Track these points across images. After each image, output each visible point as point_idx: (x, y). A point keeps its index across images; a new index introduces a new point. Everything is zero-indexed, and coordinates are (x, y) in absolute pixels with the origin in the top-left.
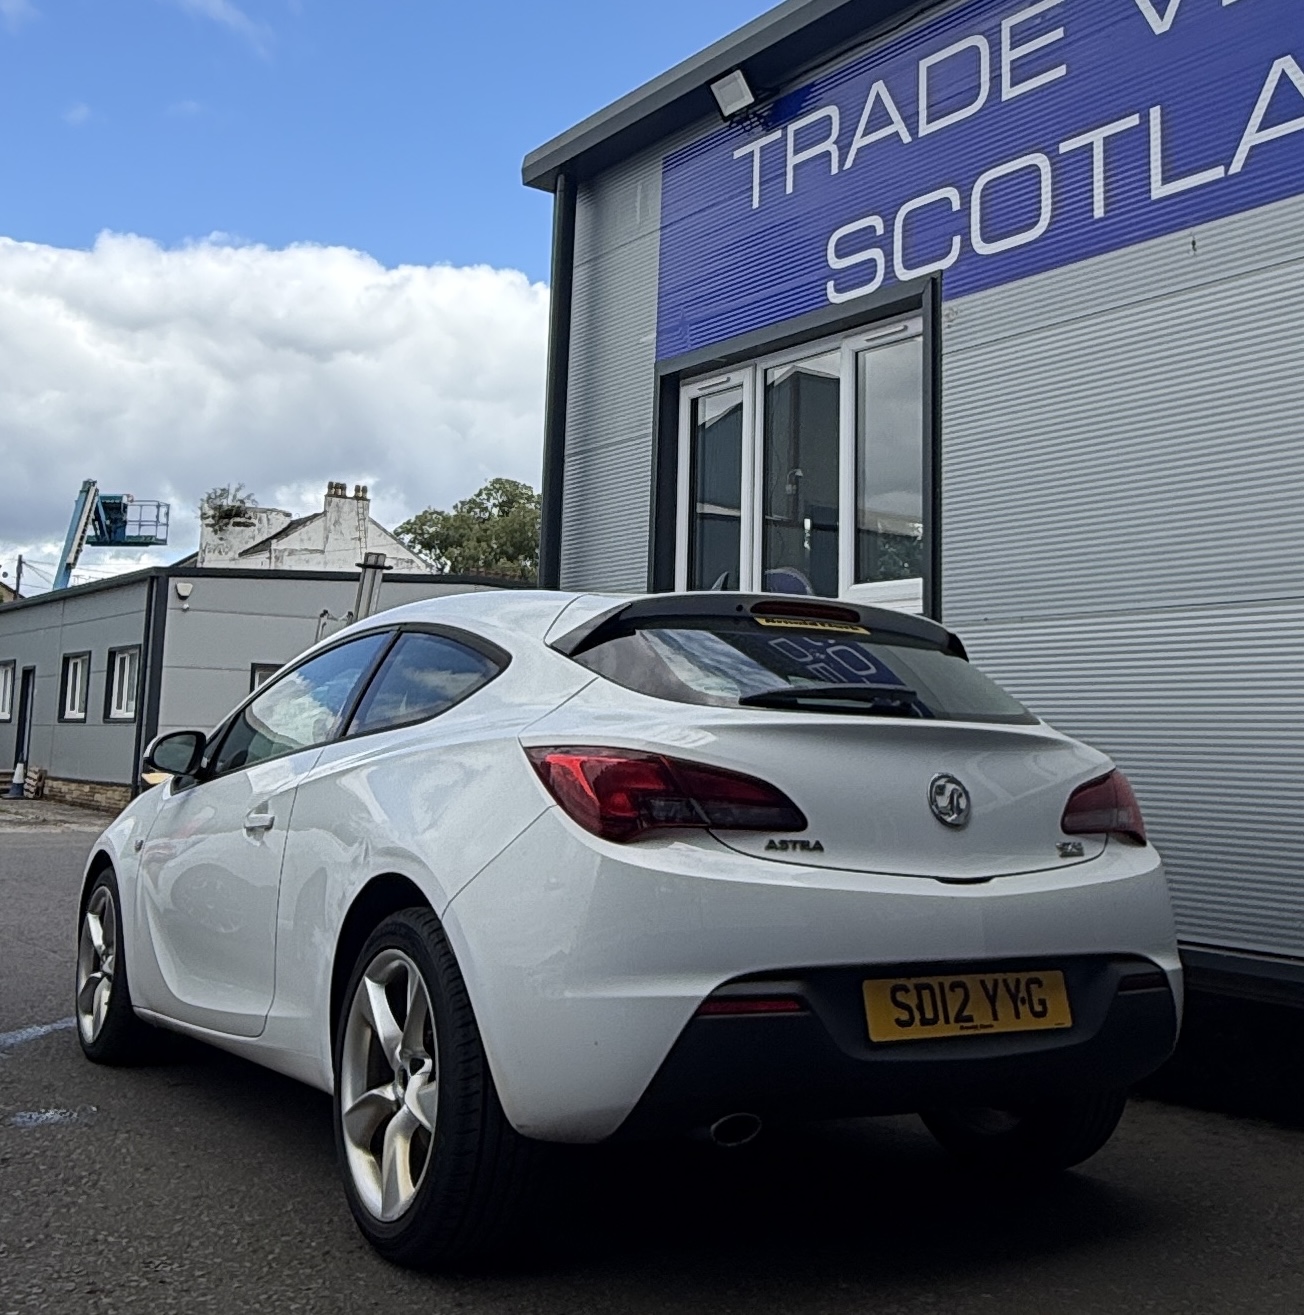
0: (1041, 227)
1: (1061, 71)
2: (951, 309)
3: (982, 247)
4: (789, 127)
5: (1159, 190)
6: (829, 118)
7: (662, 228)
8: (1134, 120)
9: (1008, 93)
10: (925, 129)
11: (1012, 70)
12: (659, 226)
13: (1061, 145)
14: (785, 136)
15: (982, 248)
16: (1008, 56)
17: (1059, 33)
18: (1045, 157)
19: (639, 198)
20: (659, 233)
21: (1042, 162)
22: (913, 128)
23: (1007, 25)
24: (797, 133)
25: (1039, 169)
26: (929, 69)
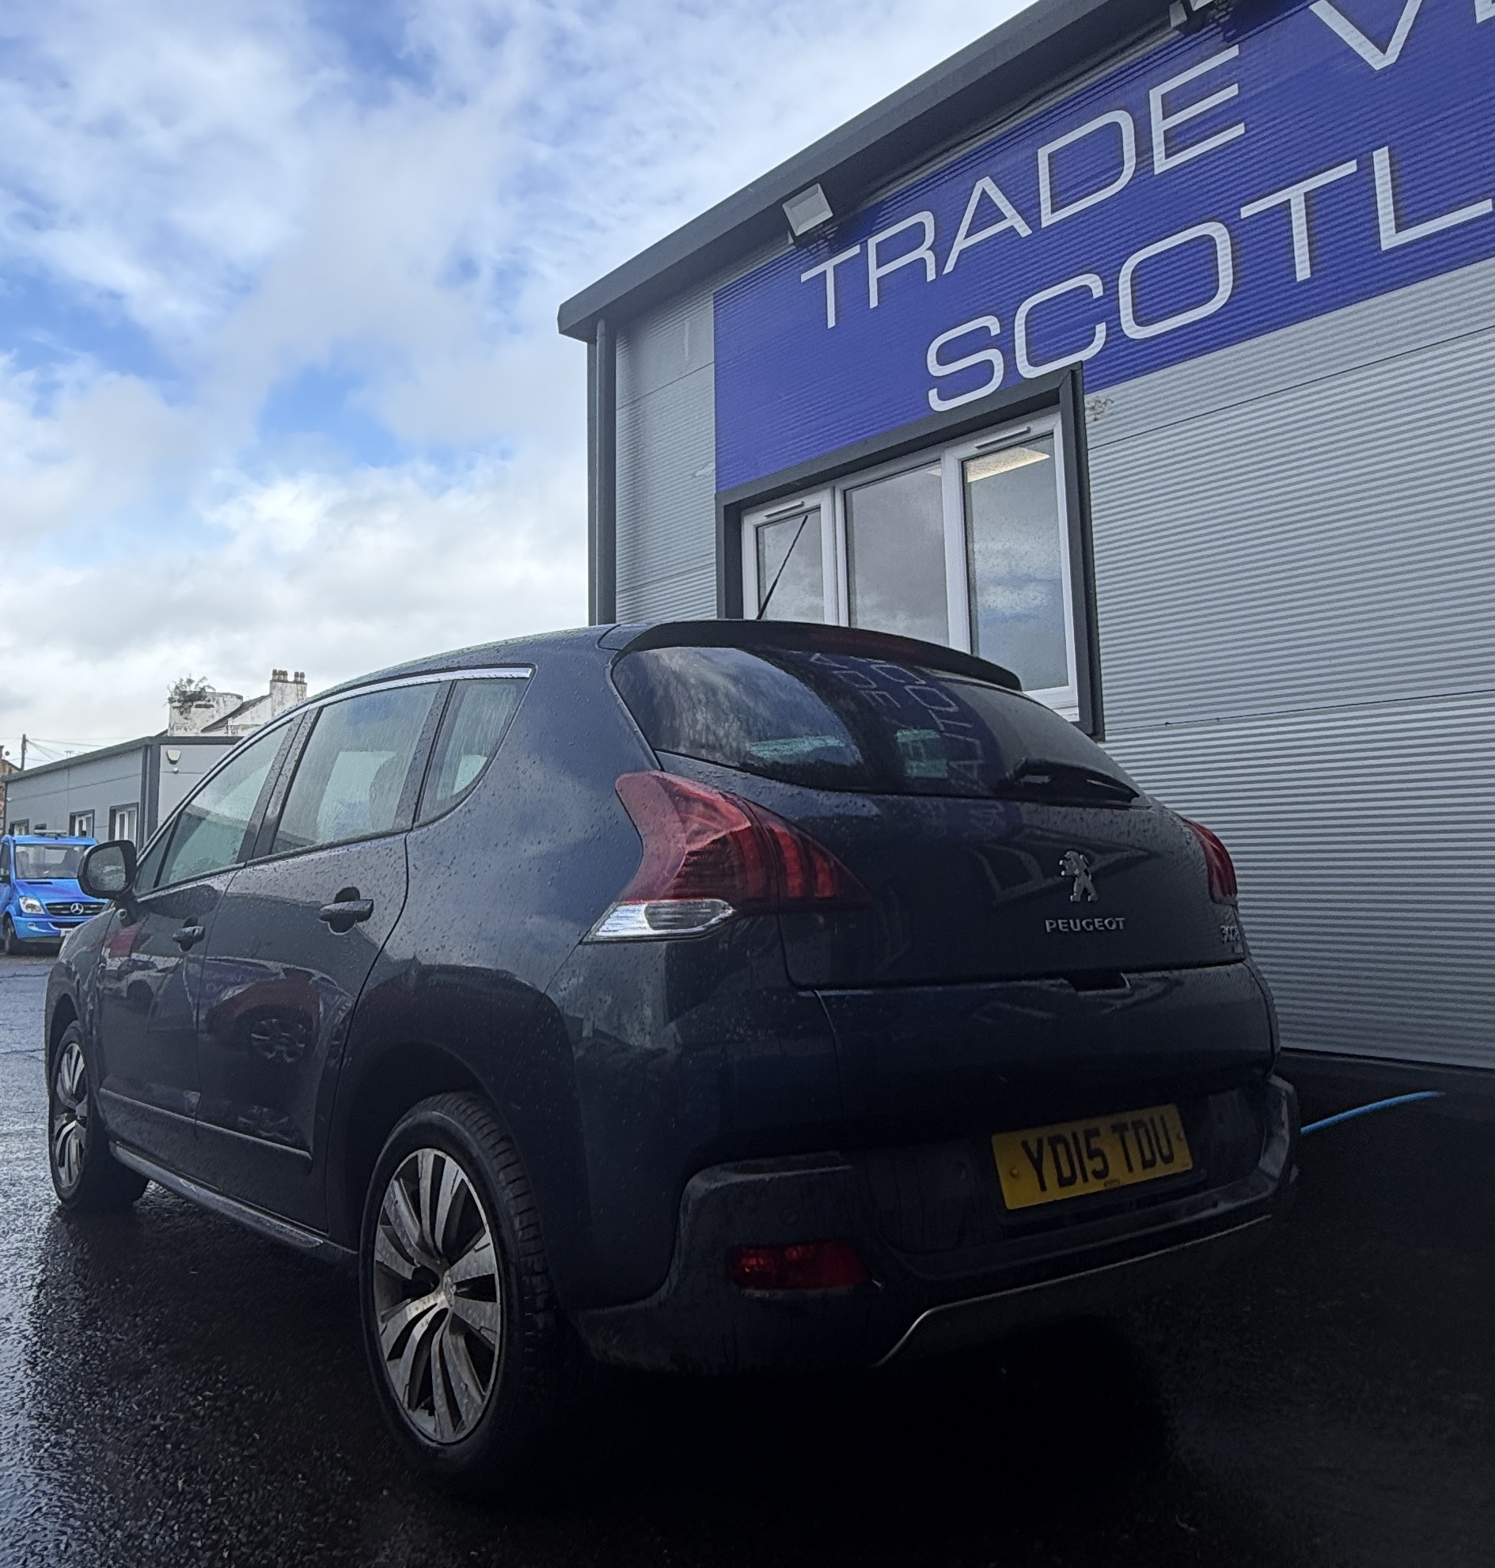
0: (1219, 301)
1: (1239, 130)
2: (1097, 401)
3: (1138, 331)
4: (870, 241)
5: (1390, 238)
6: (921, 225)
7: (716, 362)
8: (1351, 167)
9: (1161, 164)
10: (1048, 219)
11: (1166, 141)
12: (713, 360)
13: (1242, 209)
14: (865, 249)
15: (1135, 332)
16: (1159, 126)
17: (1233, 91)
18: (1221, 225)
19: (687, 336)
20: (713, 366)
21: (1216, 230)
22: (1032, 219)
23: (1155, 96)
24: (880, 245)
25: (1213, 239)
26: (1051, 156)
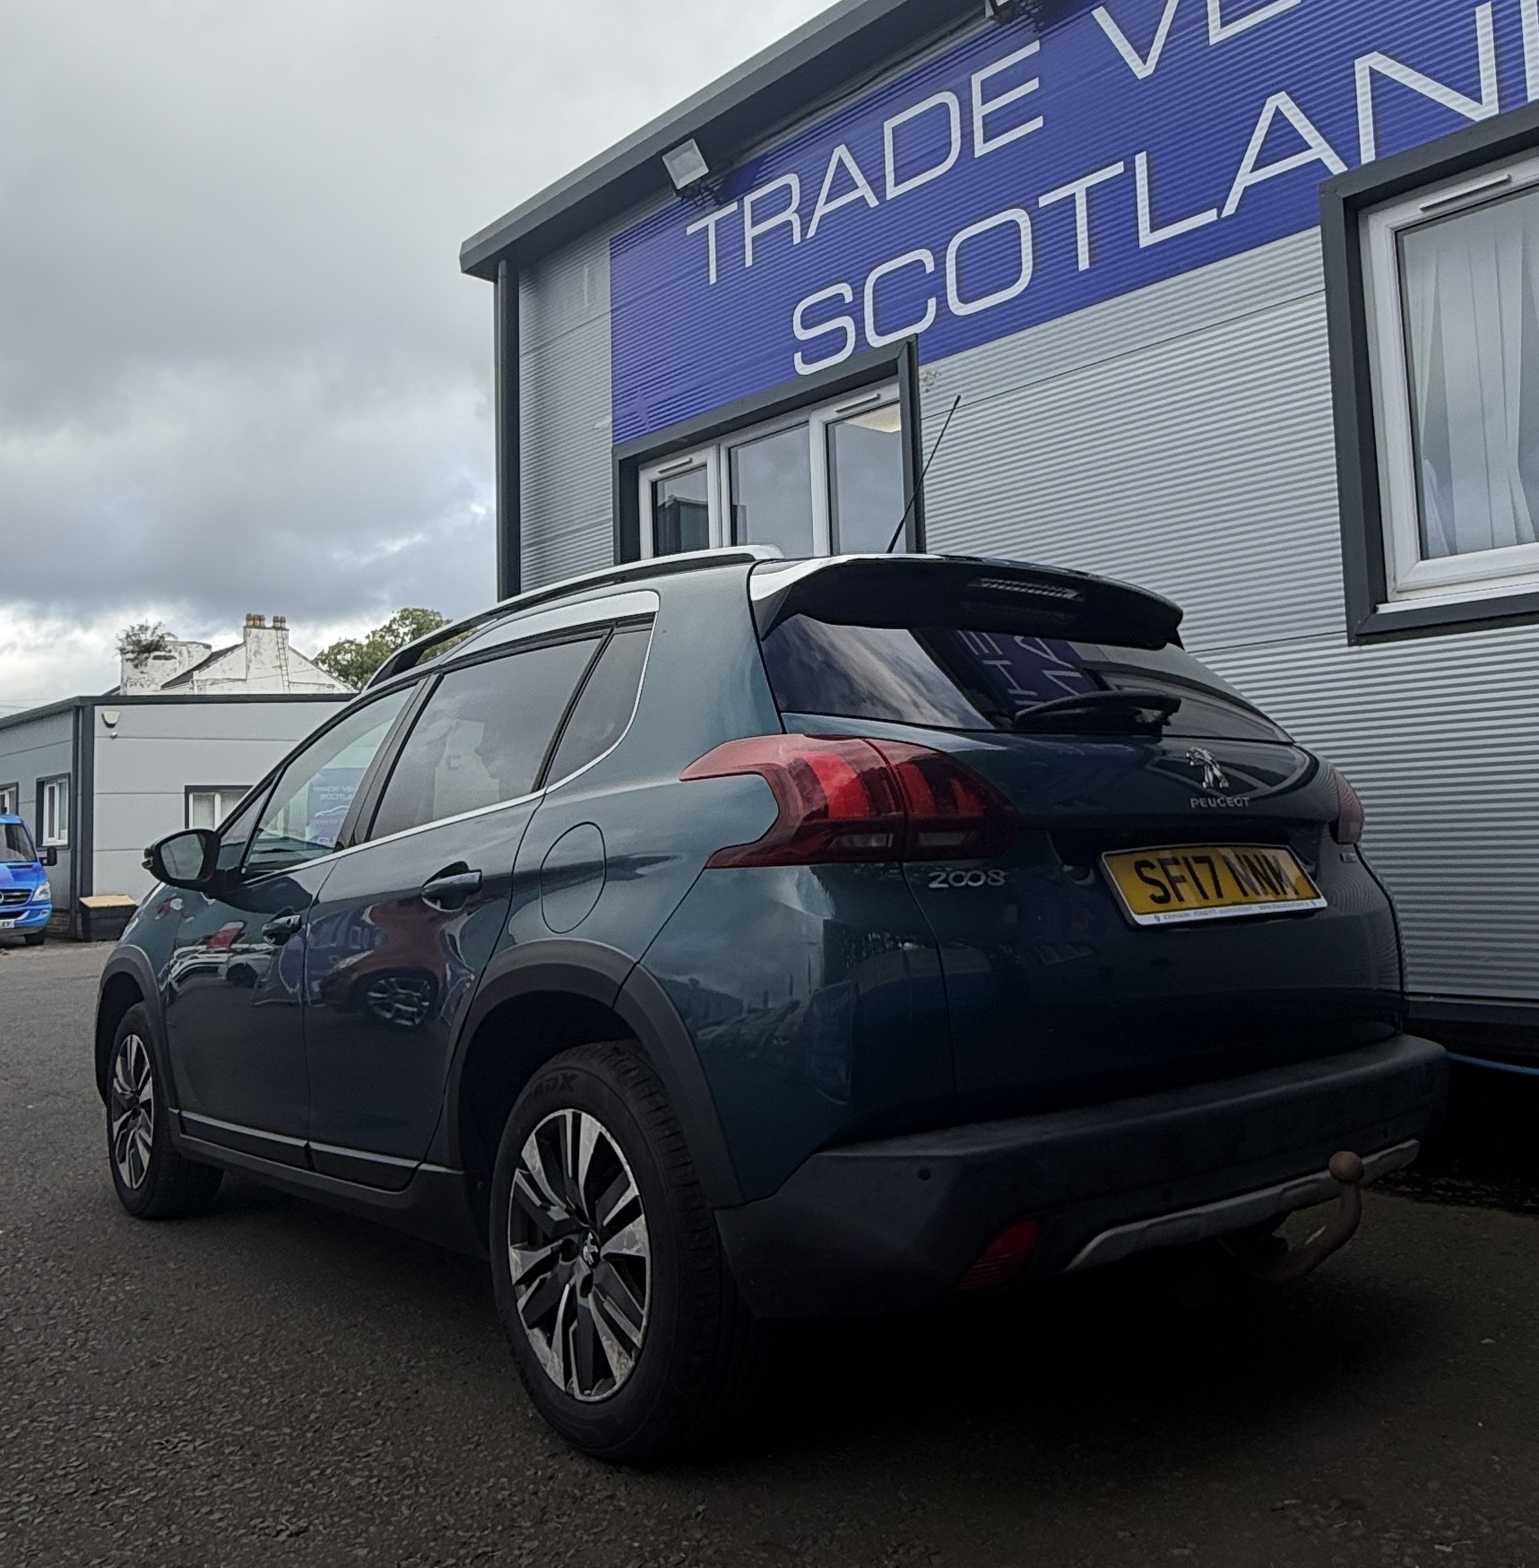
0: (1023, 283)
1: (1038, 123)
2: (928, 373)
3: (961, 308)
4: (746, 198)
5: (1147, 238)
6: (788, 187)
7: (612, 311)
8: (1118, 168)
9: (981, 149)
10: (892, 192)
11: (985, 125)
12: (609, 309)
13: (1040, 199)
14: (741, 207)
15: (959, 309)
16: (980, 111)
17: (1033, 85)
18: (1024, 212)
19: (586, 280)
20: (609, 316)
21: (1021, 217)
22: (879, 191)
23: (977, 80)
24: (753, 204)
25: (1018, 225)
26: (895, 130)
